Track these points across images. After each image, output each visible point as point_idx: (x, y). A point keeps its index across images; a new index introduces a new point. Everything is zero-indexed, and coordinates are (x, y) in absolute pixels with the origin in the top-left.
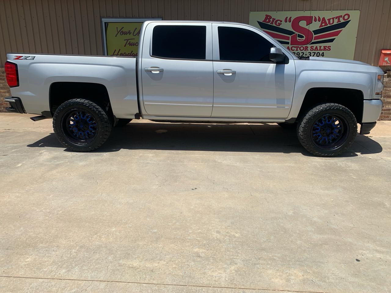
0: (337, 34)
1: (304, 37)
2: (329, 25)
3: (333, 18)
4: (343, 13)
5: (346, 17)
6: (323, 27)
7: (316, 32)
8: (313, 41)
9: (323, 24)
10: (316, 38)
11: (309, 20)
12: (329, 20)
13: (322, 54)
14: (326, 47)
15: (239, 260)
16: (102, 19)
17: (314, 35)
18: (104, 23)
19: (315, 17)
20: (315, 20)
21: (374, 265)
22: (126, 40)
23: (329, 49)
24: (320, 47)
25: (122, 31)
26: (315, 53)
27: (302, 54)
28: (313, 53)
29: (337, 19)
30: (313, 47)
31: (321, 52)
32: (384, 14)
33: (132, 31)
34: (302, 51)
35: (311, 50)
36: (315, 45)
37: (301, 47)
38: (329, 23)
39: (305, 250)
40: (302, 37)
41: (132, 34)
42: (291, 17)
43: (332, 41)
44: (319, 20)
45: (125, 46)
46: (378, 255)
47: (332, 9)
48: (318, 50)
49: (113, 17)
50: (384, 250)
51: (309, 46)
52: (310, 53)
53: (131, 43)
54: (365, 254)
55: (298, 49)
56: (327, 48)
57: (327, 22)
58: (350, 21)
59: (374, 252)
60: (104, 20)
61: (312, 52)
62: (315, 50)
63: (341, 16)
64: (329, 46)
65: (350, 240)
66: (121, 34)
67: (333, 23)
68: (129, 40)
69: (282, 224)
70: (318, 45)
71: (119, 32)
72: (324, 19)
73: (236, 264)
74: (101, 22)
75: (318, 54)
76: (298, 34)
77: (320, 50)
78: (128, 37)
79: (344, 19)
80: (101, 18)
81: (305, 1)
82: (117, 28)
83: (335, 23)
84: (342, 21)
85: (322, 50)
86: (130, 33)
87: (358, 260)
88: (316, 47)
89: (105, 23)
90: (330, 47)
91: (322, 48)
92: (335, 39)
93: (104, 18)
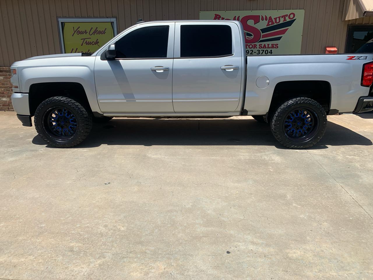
0: (284, 32)
1: (252, 36)
2: (275, 24)
3: (279, 17)
4: (288, 12)
5: (292, 16)
6: (270, 26)
7: (264, 30)
8: (261, 39)
9: (270, 23)
10: (264, 36)
11: (256, 19)
12: (275, 19)
13: (270, 52)
14: (274, 44)
15: (109, 254)
16: (59, 19)
17: (262, 33)
18: (60, 23)
19: (262, 17)
20: (263, 19)
21: (242, 257)
22: (82, 39)
23: (276, 47)
24: (268, 45)
25: (78, 31)
26: (264, 50)
27: (252, 51)
28: (262, 50)
29: (283, 18)
30: (262, 45)
31: (269, 50)
32: (327, 13)
33: (88, 31)
34: (251, 49)
35: (259, 48)
36: (263, 43)
37: (250, 45)
38: (276, 22)
39: (181, 243)
40: (251, 35)
41: (88, 33)
42: (239, 16)
43: (279, 39)
44: (266, 19)
45: (82, 45)
46: (251, 247)
47: (278, 9)
48: (266, 48)
49: (69, 17)
50: (260, 241)
51: (258, 44)
52: (258, 51)
53: (87, 42)
54: (239, 246)
55: (248, 47)
56: (275, 46)
57: (274, 21)
58: (295, 19)
59: (249, 244)
60: (61, 20)
61: (260, 49)
62: (263, 48)
63: (287, 15)
64: (276, 44)
65: (232, 232)
66: (78, 33)
67: (279, 21)
68: (85, 39)
69: (174, 217)
70: (266, 43)
71: (76, 31)
72: (270, 18)
73: (104, 258)
74: (58, 22)
75: (267, 51)
76: (247, 33)
77: (268, 48)
78: (84, 36)
79: (289, 18)
80: (57, 18)
81: (252, 1)
82: (74, 28)
83: (282, 22)
84: (288, 19)
85: (270, 48)
86: (86, 32)
87: (228, 252)
88: (265, 45)
89: (62, 23)
90: (278, 45)
91: (270, 46)
92: (282, 37)
93: (60, 17)
